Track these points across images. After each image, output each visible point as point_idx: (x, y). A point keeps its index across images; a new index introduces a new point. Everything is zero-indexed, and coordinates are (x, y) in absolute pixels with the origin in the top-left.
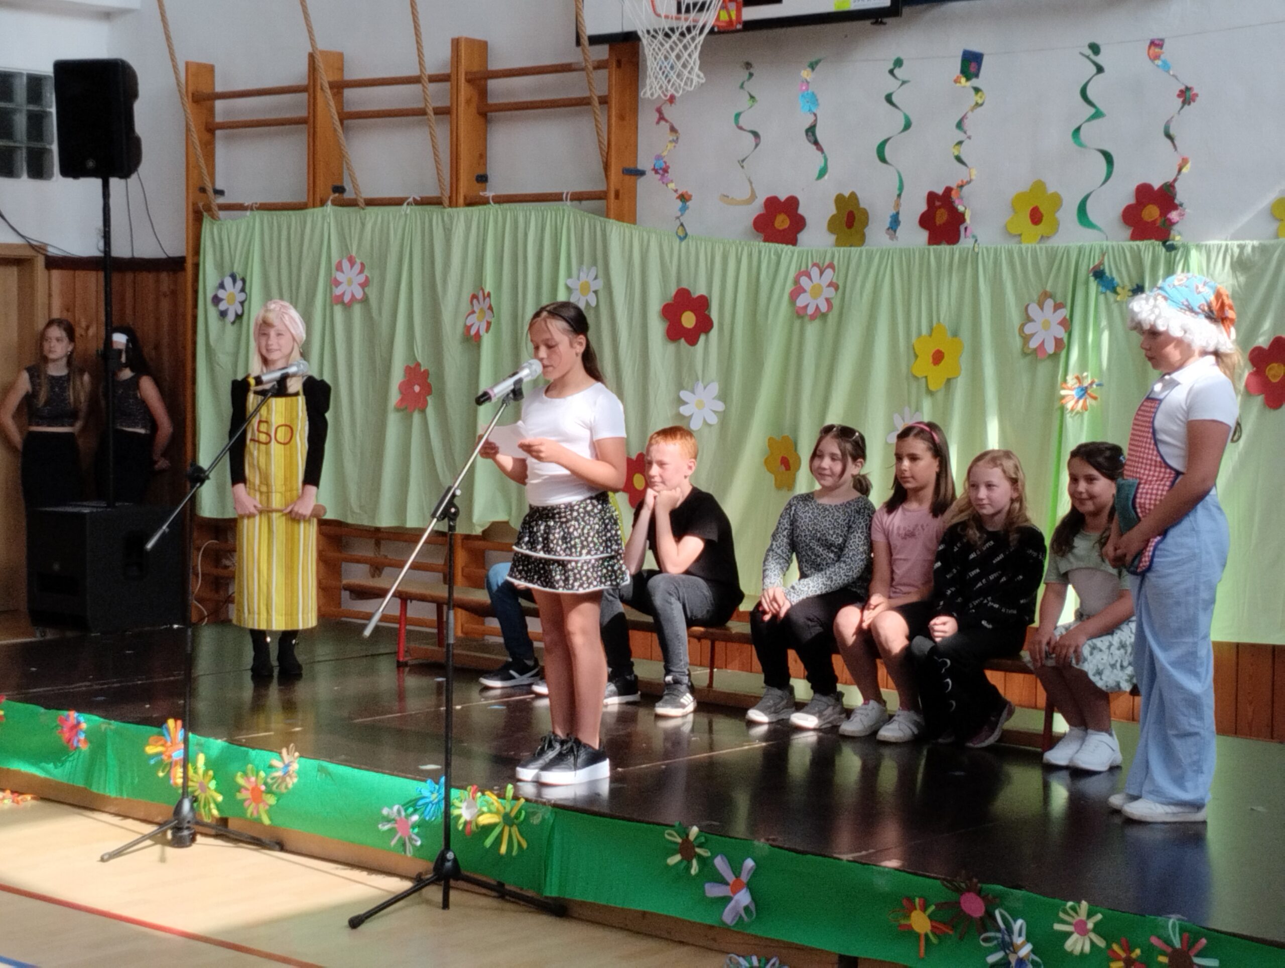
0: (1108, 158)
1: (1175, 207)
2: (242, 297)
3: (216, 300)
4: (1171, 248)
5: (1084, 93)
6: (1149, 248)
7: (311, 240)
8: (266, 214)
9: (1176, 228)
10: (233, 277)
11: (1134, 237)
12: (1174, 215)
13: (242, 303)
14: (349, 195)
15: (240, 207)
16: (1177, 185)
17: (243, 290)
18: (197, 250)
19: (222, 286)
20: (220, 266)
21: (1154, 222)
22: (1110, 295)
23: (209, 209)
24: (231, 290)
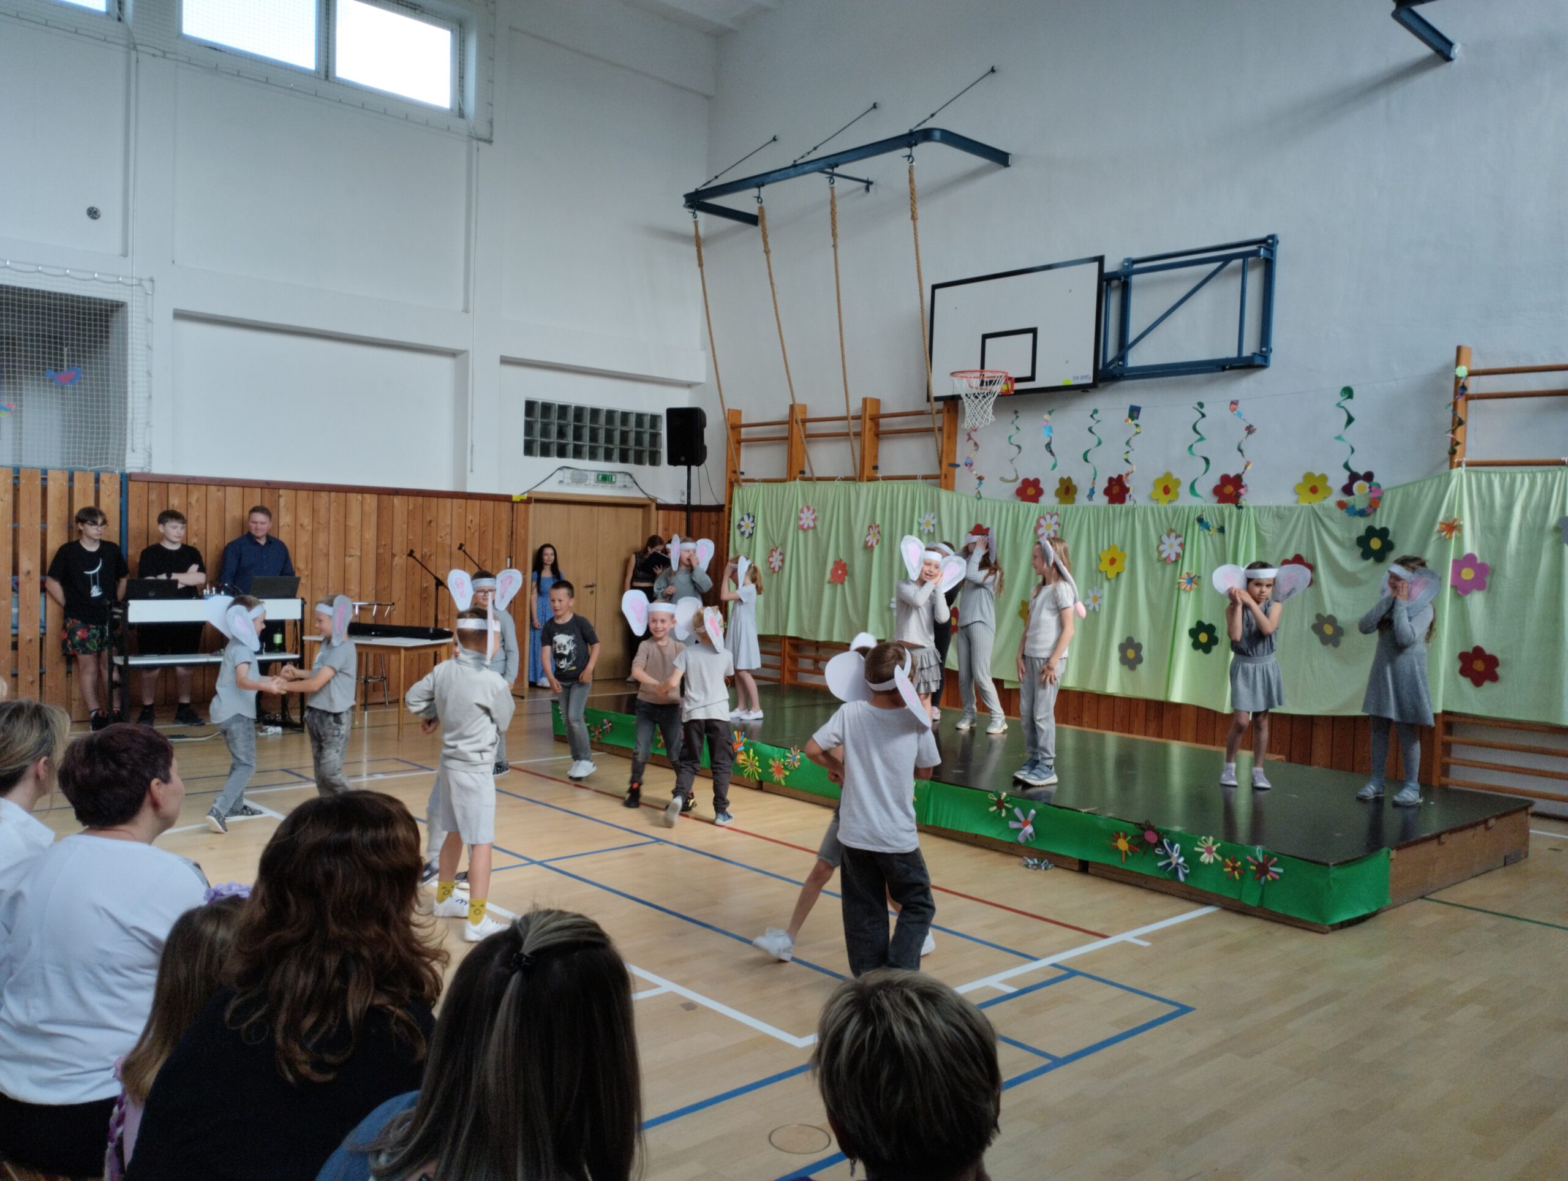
0: (1207, 460)
1: (1242, 487)
2: (753, 525)
3: (740, 526)
4: (1240, 508)
5: (1194, 428)
6: (1228, 508)
7: (789, 496)
8: (766, 485)
9: (1243, 497)
10: (748, 515)
11: (1219, 502)
12: (1242, 491)
13: (753, 528)
14: (808, 474)
15: (753, 481)
16: (1244, 477)
17: (753, 522)
18: (731, 501)
19: (743, 519)
20: (742, 510)
21: (1231, 494)
22: (1207, 532)
23: (737, 481)
24: (747, 522)
